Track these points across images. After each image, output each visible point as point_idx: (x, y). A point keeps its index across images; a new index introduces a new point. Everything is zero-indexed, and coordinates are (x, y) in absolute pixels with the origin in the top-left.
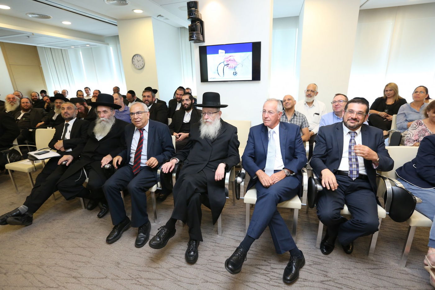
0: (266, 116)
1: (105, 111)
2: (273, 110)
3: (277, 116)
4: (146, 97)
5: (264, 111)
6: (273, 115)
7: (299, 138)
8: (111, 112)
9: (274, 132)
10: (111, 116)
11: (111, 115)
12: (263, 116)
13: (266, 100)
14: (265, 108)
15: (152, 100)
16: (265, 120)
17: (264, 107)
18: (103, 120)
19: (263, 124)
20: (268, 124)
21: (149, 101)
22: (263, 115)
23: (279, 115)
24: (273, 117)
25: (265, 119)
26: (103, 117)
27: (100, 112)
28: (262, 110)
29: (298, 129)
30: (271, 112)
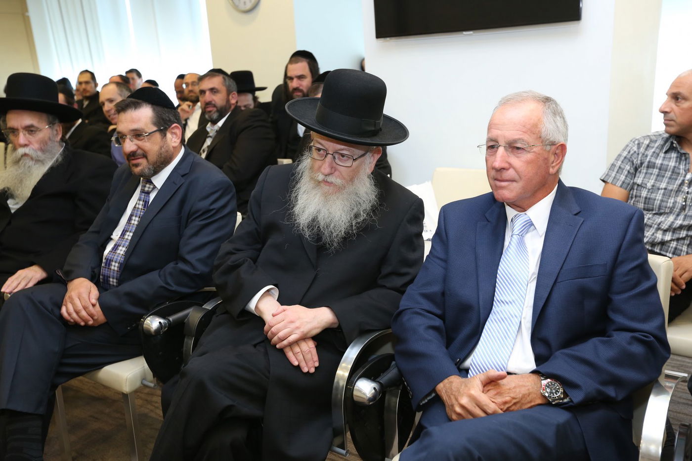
0: (497, 164)
1: (30, 129)
2: (526, 137)
3: (546, 160)
4: (208, 93)
5: (492, 146)
6: (528, 156)
7: (637, 258)
8: (49, 131)
9: (530, 224)
10: (49, 143)
11: (50, 139)
12: (489, 165)
13: (496, 102)
14: (495, 133)
15: (228, 101)
16: (496, 179)
17: (490, 128)
18: (25, 155)
19: (491, 195)
20: (508, 192)
21: (215, 106)
22: (486, 161)
23: (552, 158)
24: (529, 162)
25: (496, 174)
26: (25, 145)
27: (17, 130)
28: (483, 140)
29: (631, 220)
30: (519, 145)
